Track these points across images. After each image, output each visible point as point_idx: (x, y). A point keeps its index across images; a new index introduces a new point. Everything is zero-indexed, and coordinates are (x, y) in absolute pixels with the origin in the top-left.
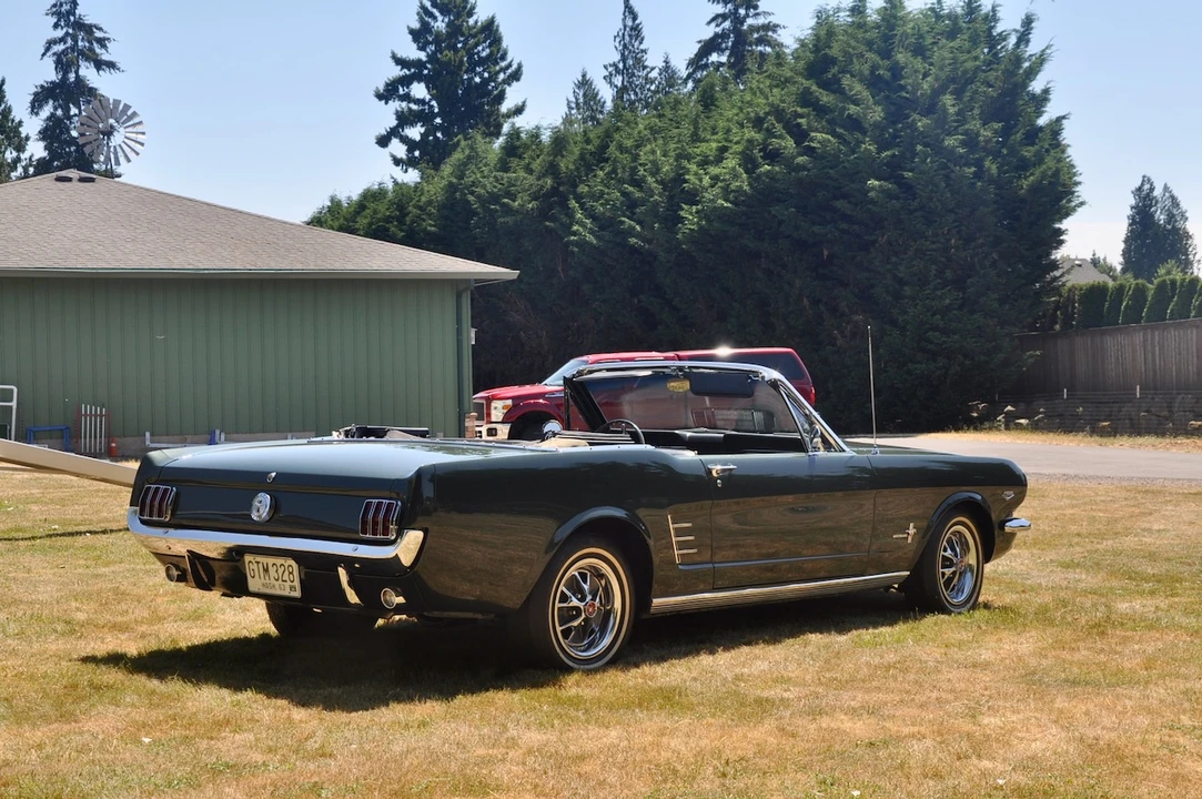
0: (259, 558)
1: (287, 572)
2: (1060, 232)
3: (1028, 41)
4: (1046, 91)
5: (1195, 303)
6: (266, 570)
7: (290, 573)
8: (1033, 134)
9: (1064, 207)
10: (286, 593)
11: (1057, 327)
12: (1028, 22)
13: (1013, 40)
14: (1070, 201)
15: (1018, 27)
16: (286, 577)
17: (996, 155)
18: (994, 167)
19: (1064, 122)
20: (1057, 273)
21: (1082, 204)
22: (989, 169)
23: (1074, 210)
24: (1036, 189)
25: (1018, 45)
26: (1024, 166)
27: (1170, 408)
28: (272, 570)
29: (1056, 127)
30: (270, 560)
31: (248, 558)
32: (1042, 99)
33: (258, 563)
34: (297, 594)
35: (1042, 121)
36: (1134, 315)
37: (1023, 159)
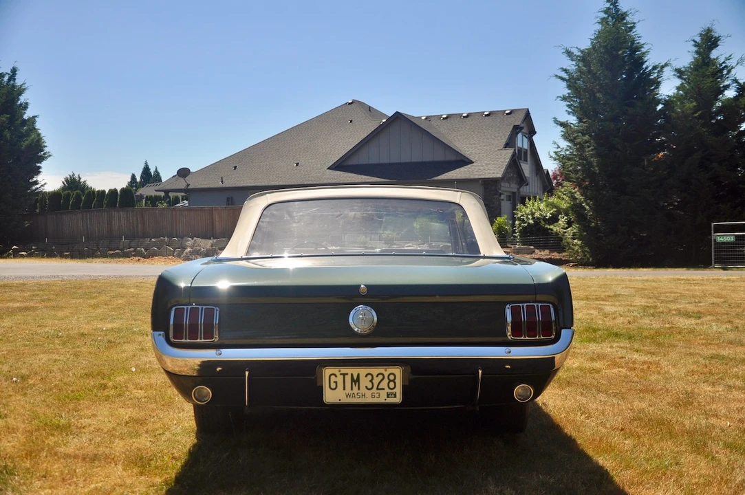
0: (344, 371)
1: (386, 381)
2: (39, 167)
3: (15, 79)
4: (27, 103)
5: (105, 201)
6: (356, 381)
7: (390, 381)
8: (25, 122)
9: (41, 156)
10: (382, 398)
11: (38, 211)
12: (14, 71)
13: (6, 78)
14: (45, 154)
15: (9, 72)
16: (384, 384)
17: (9, 129)
18: (8, 135)
19: (36, 118)
20: (38, 186)
21: (50, 155)
22: (6, 135)
23: (46, 158)
24: (29, 147)
25: (9, 80)
26: (22, 136)
27: (98, 247)
28: (365, 382)
29: (33, 119)
30: (363, 371)
31: (328, 372)
32: (25, 106)
33: (344, 375)
34: (398, 400)
35: (25, 117)
36: (77, 205)
37: (21, 133)
